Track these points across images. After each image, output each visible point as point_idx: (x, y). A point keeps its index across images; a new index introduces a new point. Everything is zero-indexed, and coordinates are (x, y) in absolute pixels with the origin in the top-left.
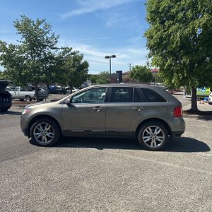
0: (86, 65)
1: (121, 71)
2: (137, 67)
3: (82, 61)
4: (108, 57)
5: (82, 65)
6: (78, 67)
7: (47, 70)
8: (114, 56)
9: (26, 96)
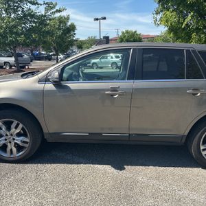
0: (73, 28)
1: (108, 37)
2: (127, 32)
3: (69, 24)
4: (97, 19)
5: (68, 28)
6: (64, 30)
7: (27, 31)
8: (104, 18)
9: (5, 63)
